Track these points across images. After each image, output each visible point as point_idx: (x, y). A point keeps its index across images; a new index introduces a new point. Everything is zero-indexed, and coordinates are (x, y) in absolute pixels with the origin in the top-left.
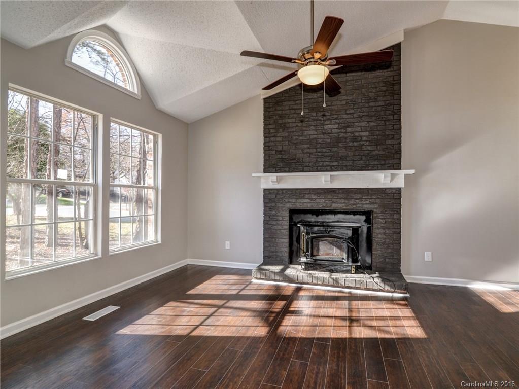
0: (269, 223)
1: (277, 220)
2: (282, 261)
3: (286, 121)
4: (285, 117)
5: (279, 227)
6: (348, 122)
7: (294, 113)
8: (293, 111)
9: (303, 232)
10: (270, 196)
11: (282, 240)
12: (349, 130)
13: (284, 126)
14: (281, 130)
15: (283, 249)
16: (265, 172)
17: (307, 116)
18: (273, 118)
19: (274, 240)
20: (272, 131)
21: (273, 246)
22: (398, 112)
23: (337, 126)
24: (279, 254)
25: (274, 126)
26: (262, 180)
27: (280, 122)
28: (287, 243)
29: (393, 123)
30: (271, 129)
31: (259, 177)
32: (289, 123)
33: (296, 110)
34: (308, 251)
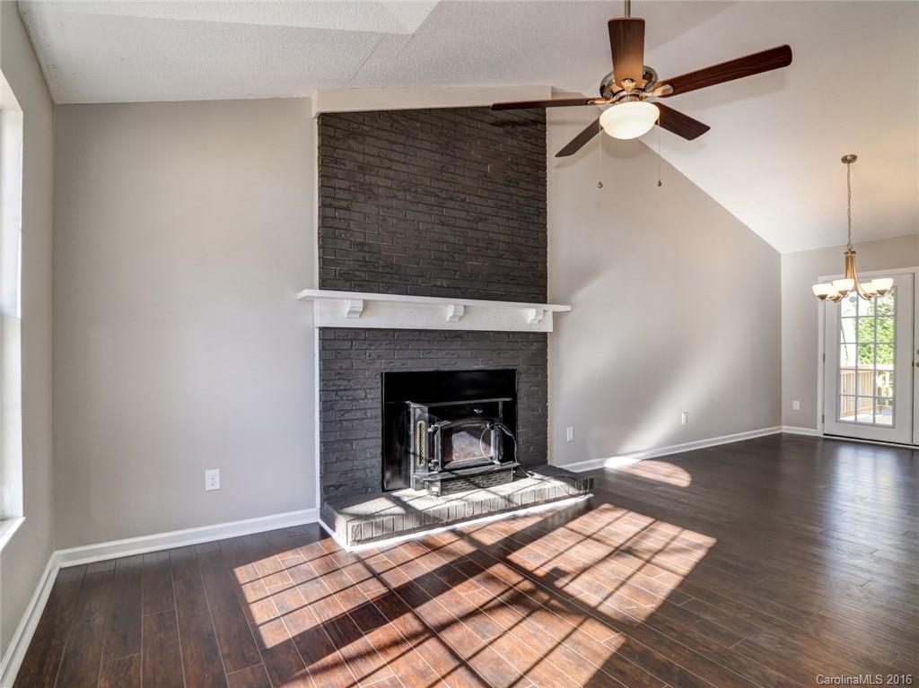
0: (337, 407)
1: (354, 399)
2: (367, 488)
3: (373, 180)
4: (371, 171)
5: (359, 414)
6: (481, 213)
7: (390, 168)
8: (387, 163)
9: (421, 418)
10: (337, 345)
11: (367, 443)
12: (480, 226)
13: (369, 189)
14: (362, 197)
15: (368, 463)
16: (324, 285)
17: (415, 182)
18: (345, 165)
19: (349, 445)
20: (341, 194)
21: (347, 459)
22: (542, 212)
23: (463, 215)
24: (360, 475)
25: (345, 184)
26: (317, 306)
27: (360, 178)
28: (375, 447)
29: (538, 229)
30: (340, 188)
31: (310, 300)
32: (379, 186)
33: (394, 163)
34: (432, 455)
